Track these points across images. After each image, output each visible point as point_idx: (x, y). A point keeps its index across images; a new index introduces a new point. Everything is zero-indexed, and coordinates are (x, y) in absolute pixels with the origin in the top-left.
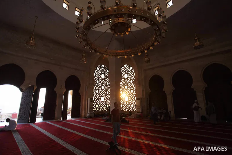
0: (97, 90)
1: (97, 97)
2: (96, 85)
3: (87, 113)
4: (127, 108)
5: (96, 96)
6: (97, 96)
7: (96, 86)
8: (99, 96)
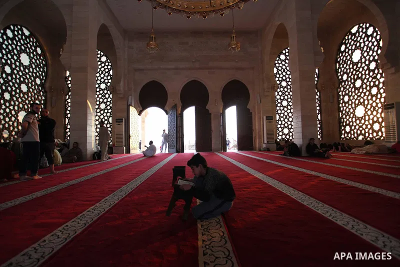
0: (284, 99)
1: (286, 114)
2: (280, 91)
3: (264, 143)
4: (361, 134)
5: (283, 112)
6: (285, 111)
7: (280, 93)
8: (289, 111)
